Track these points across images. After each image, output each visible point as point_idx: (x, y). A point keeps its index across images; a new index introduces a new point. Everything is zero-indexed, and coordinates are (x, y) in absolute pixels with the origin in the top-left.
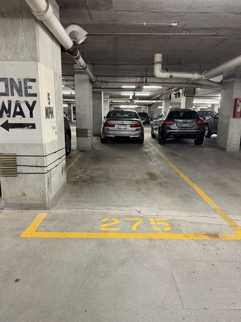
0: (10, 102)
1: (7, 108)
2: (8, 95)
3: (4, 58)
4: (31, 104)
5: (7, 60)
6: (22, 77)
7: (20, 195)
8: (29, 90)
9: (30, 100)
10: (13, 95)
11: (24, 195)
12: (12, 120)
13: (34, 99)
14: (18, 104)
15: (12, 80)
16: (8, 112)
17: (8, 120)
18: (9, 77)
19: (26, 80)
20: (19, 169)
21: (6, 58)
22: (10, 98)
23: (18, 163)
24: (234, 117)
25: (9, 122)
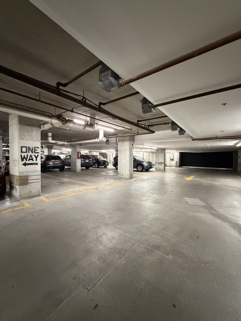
0: (27, 155)
1: (26, 158)
2: (27, 153)
3: (26, 139)
4: (36, 156)
5: (27, 140)
6: (34, 146)
7: (29, 192)
8: (36, 151)
9: (36, 155)
10: (29, 152)
11: (31, 192)
12: (27, 162)
13: (38, 154)
14: (31, 156)
15: (29, 147)
16: (26, 159)
17: (26, 162)
18: (28, 146)
19: (35, 148)
20: (29, 181)
21: (27, 139)
22: (28, 153)
23: (29, 179)
24: (78, 158)
25: (26, 163)
